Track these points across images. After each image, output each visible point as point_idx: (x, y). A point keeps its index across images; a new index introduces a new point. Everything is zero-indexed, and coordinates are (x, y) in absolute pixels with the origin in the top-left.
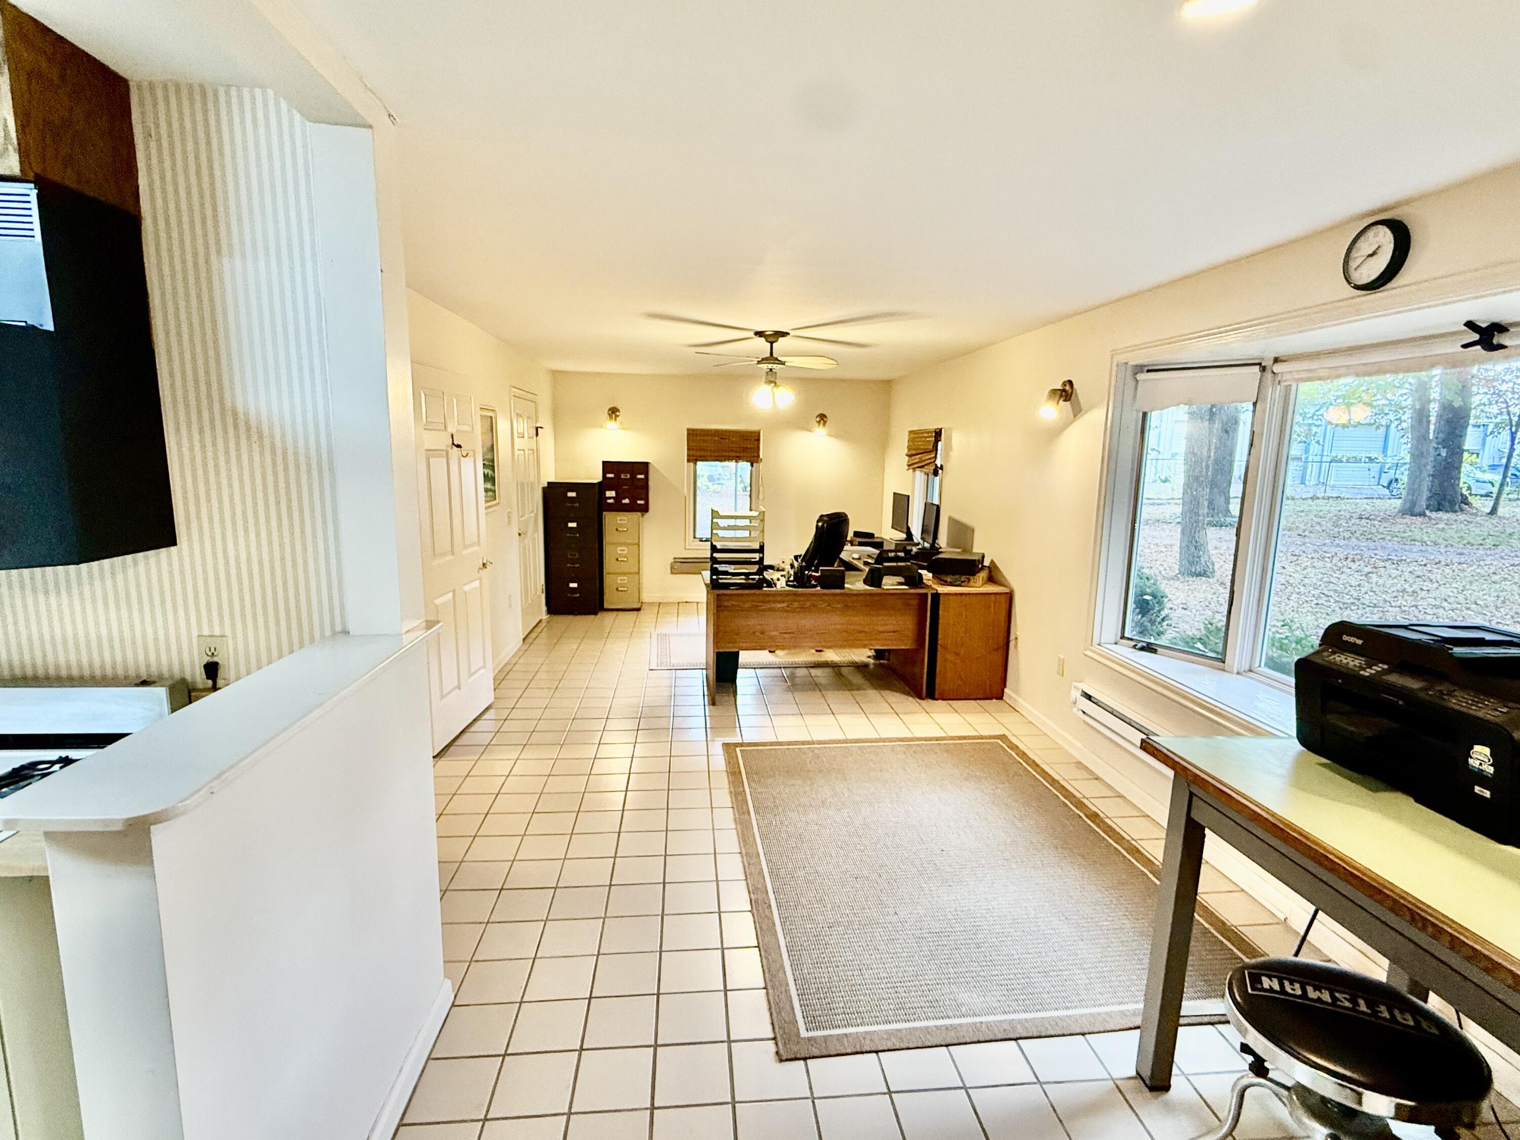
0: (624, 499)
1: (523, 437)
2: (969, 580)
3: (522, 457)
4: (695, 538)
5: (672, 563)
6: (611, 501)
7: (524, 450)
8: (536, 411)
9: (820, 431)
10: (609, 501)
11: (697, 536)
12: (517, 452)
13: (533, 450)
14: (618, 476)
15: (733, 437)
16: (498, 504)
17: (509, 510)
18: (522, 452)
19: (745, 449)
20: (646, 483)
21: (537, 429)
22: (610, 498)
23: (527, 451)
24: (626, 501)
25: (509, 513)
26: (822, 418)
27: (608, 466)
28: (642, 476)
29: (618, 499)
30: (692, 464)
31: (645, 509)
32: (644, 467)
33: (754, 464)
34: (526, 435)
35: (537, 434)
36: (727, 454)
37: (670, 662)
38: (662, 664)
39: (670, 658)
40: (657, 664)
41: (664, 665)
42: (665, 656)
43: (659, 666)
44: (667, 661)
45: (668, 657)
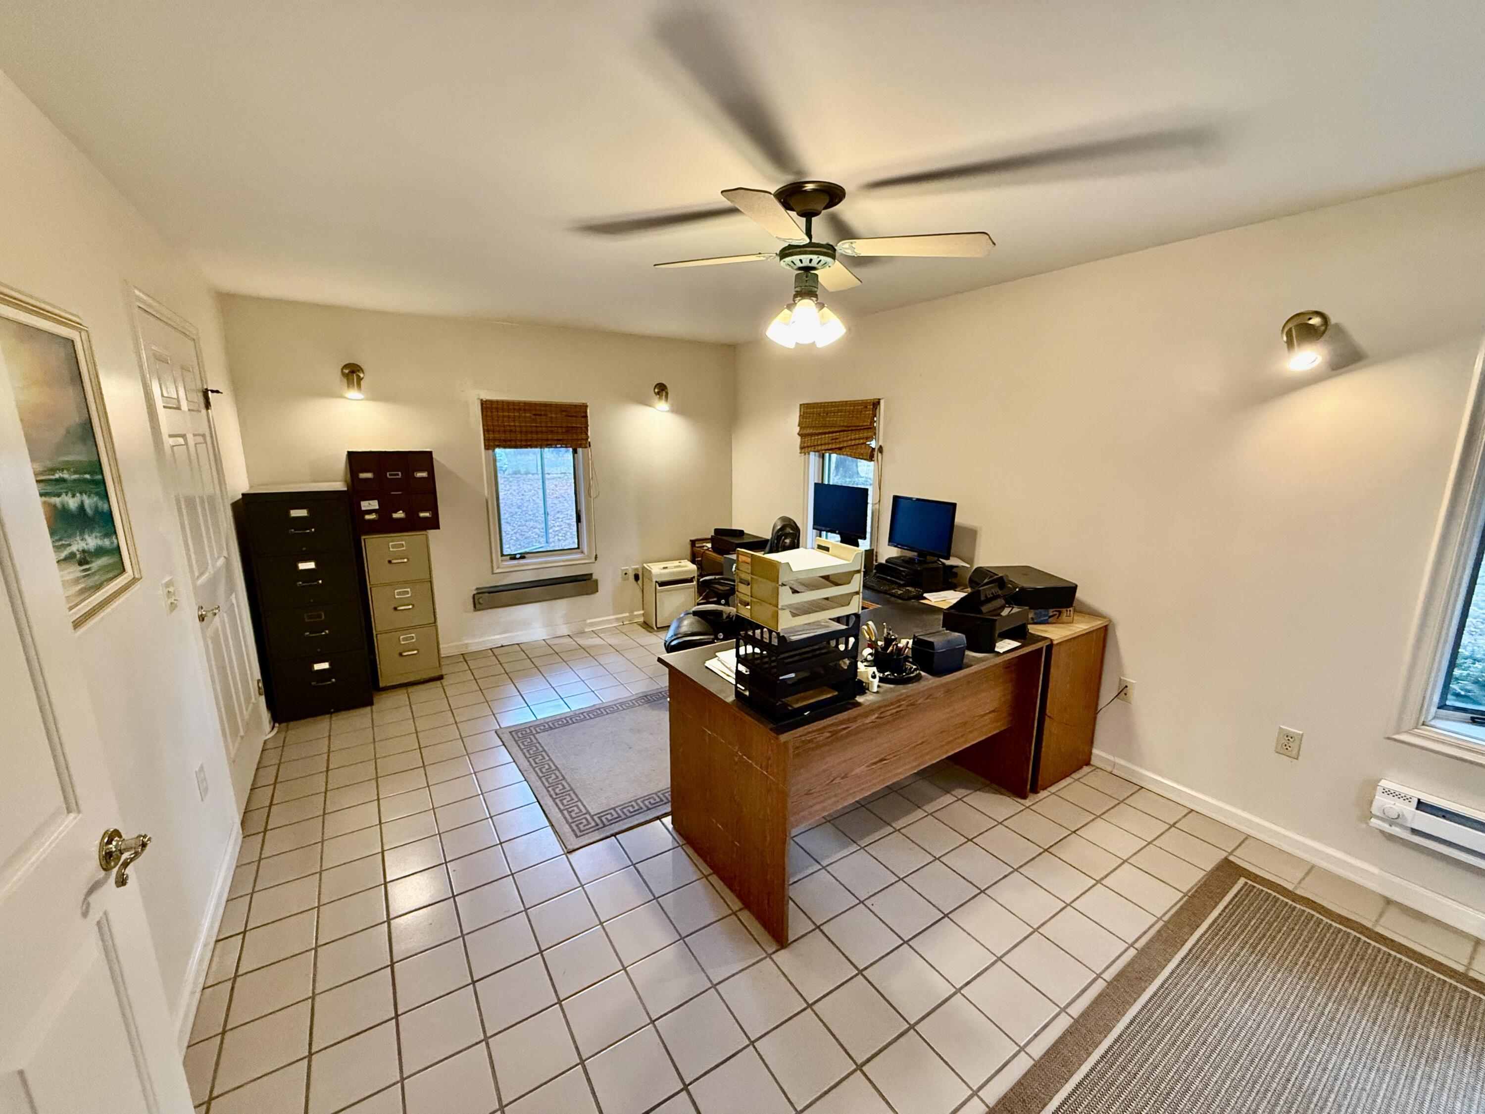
0: (396, 512)
1: (179, 408)
2: (1060, 612)
3: (180, 452)
4: (502, 555)
5: (474, 595)
6: (372, 516)
7: (183, 436)
8: (198, 356)
9: (662, 406)
10: (367, 517)
11: (505, 553)
12: (169, 442)
13: (204, 436)
14: (380, 476)
15: (551, 412)
16: (134, 581)
17: (167, 579)
18: (181, 441)
19: (569, 430)
20: (430, 483)
21: (205, 393)
22: (369, 512)
23: (190, 436)
24: (400, 515)
25: (169, 584)
26: (661, 390)
27: (356, 460)
28: (424, 474)
29: (384, 511)
30: (491, 451)
31: (434, 523)
32: (424, 459)
33: (580, 450)
34: (184, 406)
35: (208, 405)
36: (544, 436)
37: (588, 812)
38: (581, 826)
39: (580, 800)
40: (571, 827)
41: (584, 826)
42: (568, 798)
43: (579, 834)
44: (581, 811)
45: (576, 799)
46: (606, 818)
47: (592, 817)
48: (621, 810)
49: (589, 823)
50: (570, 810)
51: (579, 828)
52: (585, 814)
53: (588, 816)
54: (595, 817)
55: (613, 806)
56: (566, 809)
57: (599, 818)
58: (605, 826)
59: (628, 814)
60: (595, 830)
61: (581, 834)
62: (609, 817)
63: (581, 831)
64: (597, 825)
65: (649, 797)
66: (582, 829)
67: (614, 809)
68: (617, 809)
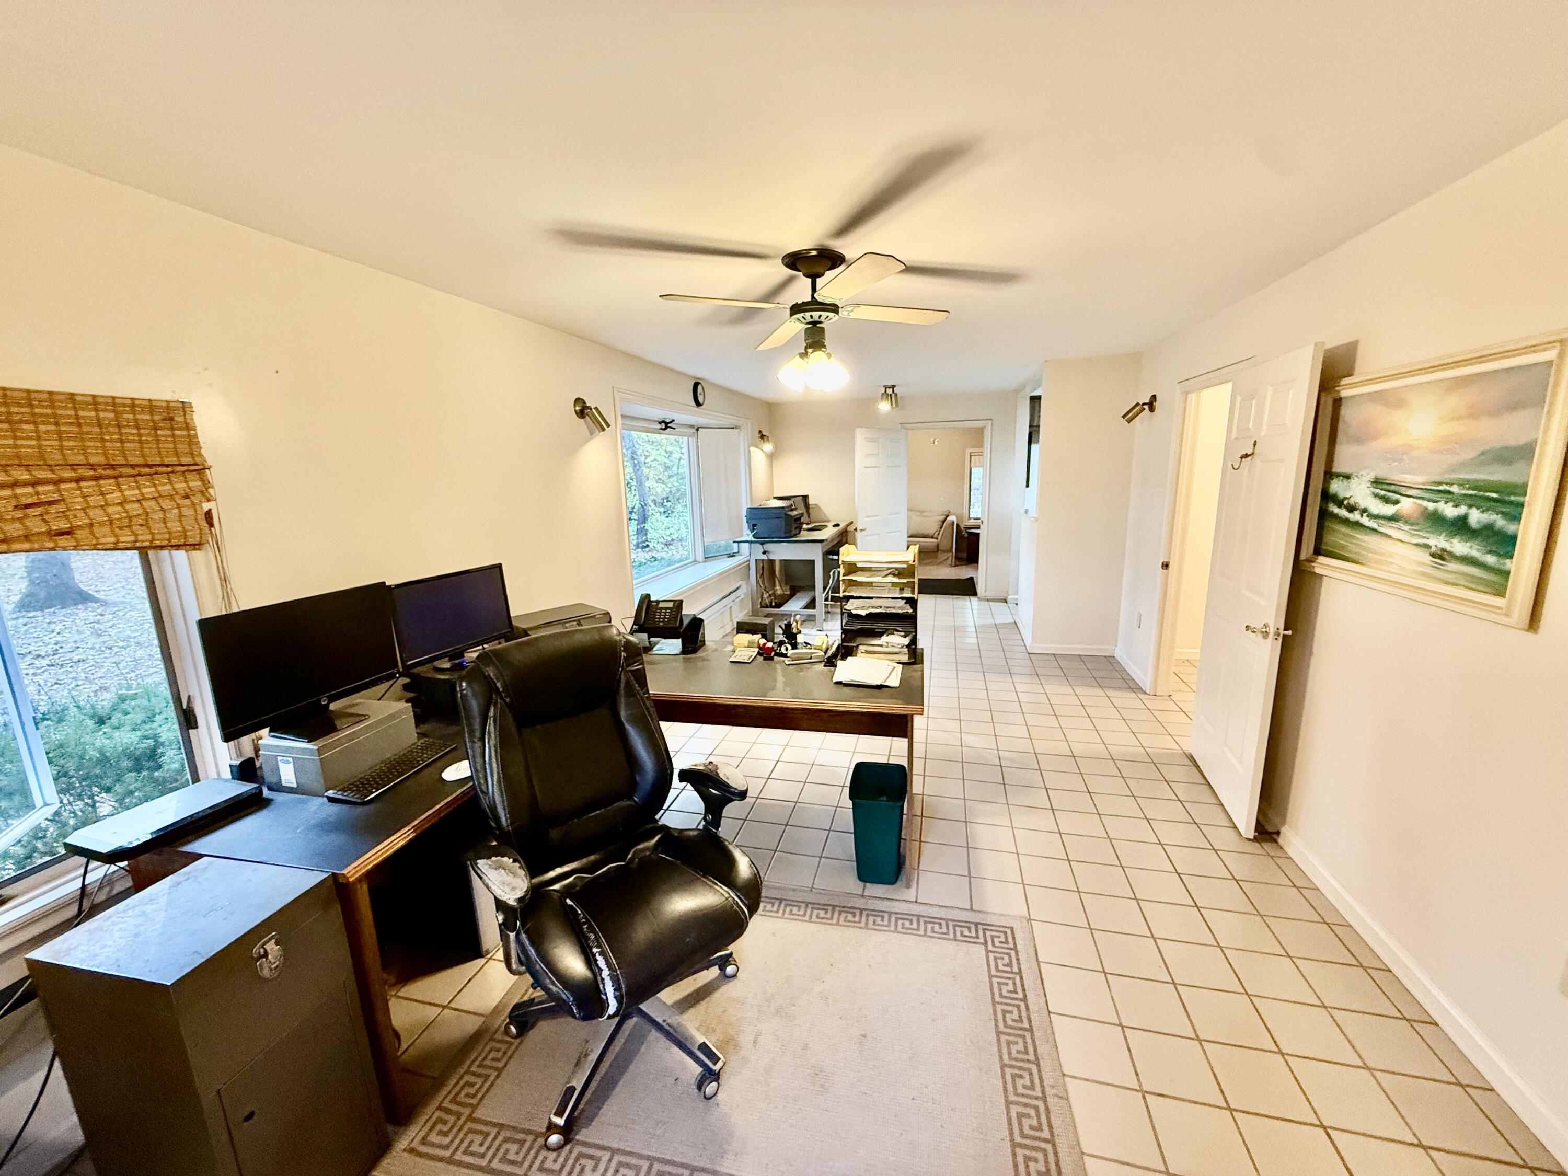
37: (987, 951)
38: (1003, 939)
39: (990, 976)
40: (1015, 944)
41: (999, 937)
42: (1005, 989)
43: (1009, 931)
44: (996, 959)
45: (995, 980)
46: (970, 932)
47: (986, 943)
48: (947, 934)
49: (992, 937)
50: (1008, 969)
51: (1006, 937)
52: (991, 952)
53: (990, 947)
54: (982, 940)
55: (954, 943)
56: (1012, 973)
57: (977, 937)
58: (977, 924)
59: (943, 923)
60: (989, 925)
61: (1006, 930)
62: (966, 932)
63: (1005, 933)
64: (984, 930)
65: (906, 931)
66: (1002, 935)
67: (955, 939)
68: (952, 936)
